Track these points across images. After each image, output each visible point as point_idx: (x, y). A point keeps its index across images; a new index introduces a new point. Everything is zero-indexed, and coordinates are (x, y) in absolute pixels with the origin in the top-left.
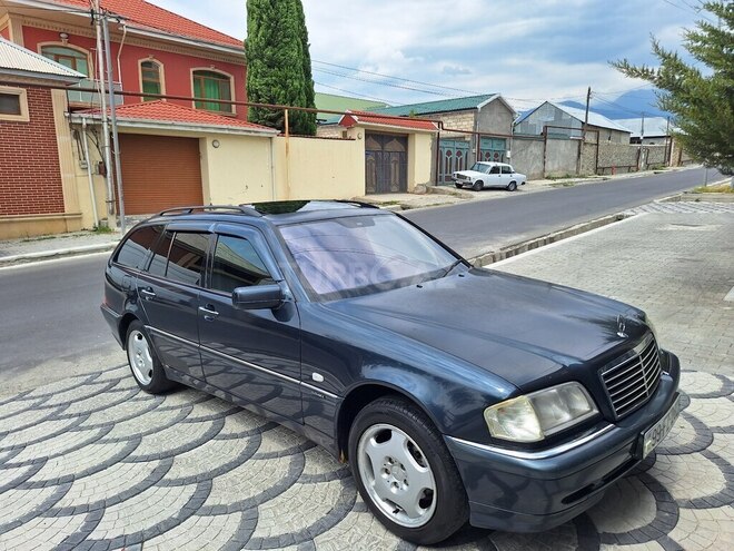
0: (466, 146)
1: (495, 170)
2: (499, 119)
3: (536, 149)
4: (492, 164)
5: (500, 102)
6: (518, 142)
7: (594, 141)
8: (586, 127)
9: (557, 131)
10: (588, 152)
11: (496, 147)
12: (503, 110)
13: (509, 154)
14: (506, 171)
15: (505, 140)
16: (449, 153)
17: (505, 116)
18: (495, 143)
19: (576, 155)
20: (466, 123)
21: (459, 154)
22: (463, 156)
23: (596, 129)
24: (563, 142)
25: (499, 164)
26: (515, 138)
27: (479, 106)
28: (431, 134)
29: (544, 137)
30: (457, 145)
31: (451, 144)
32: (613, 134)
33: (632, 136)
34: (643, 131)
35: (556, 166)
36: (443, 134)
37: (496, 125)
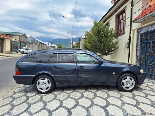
0: (18, 43)
2: (24, 38)
3: (31, 46)
5: (24, 35)
6: (28, 44)
7: (41, 45)
8: (40, 43)
9: (35, 43)
10: (40, 47)
12: (25, 37)
13: (26, 46)
15: (25, 43)
16: (14, 44)
17: (25, 38)
19: (38, 48)
20: (18, 38)
21: (16, 45)
22: (17, 45)
23: (41, 43)
24: (36, 45)
27: (21, 35)
28: (10, 39)
29: (33, 43)
30: (16, 43)
31: (14, 43)
32: (44, 45)
33: (47, 45)
34: (49, 45)
35: (35, 50)
36: (13, 40)
37: (23, 40)
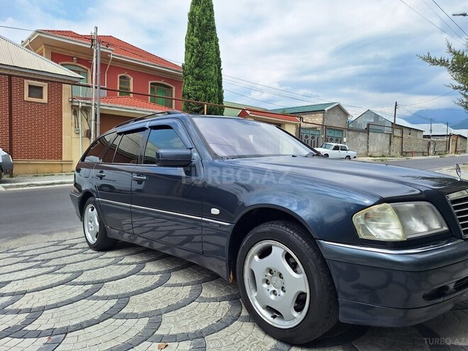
0: (317, 133)
1: (336, 148)
2: (339, 118)
3: (362, 137)
4: (335, 144)
5: (339, 107)
6: (350, 133)
7: (400, 135)
8: (394, 126)
9: (376, 127)
10: (396, 142)
11: (337, 135)
12: (341, 113)
13: (345, 140)
14: (343, 149)
15: (342, 131)
16: (307, 137)
17: (342, 116)
18: (336, 132)
19: (388, 143)
20: (318, 119)
21: (313, 138)
22: (316, 139)
23: (401, 127)
24: (380, 135)
25: (339, 145)
26: (349, 130)
27: (326, 109)
28: (296, 124)
29: (367, 131)
30: (312, 132)
31: (308, 132)
32: (412, 132)
33: (424, 134)
34: (431, 130)
35: (376, 149)
36: (303, 125)
37: (336, 121)
